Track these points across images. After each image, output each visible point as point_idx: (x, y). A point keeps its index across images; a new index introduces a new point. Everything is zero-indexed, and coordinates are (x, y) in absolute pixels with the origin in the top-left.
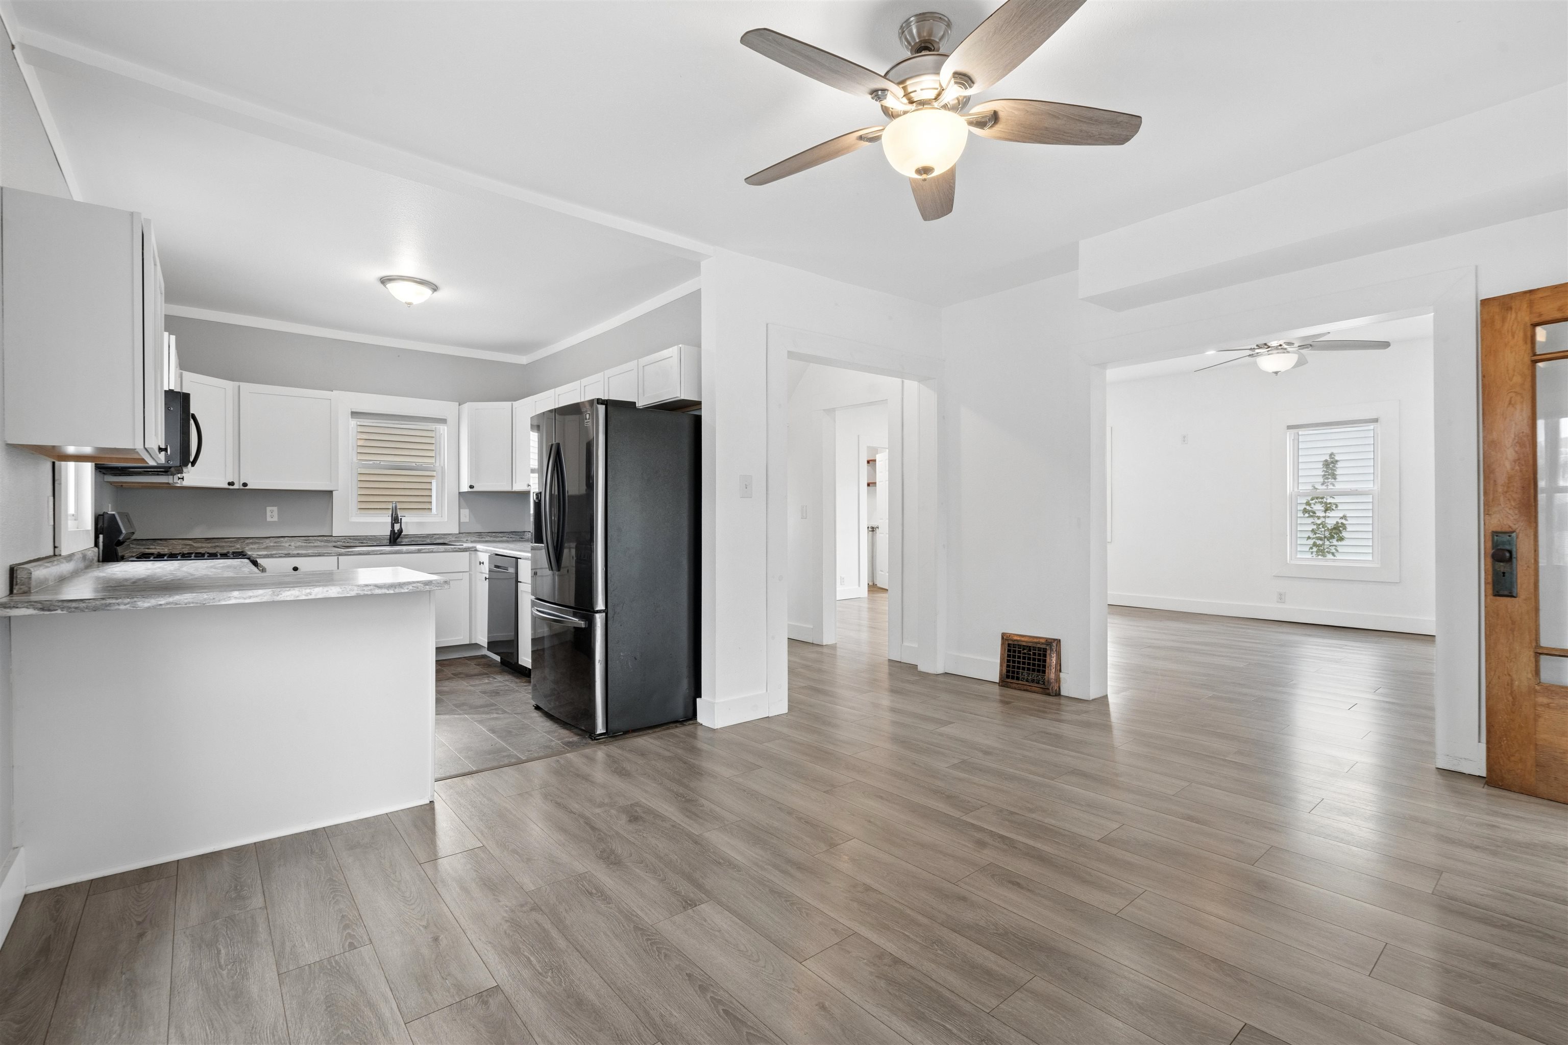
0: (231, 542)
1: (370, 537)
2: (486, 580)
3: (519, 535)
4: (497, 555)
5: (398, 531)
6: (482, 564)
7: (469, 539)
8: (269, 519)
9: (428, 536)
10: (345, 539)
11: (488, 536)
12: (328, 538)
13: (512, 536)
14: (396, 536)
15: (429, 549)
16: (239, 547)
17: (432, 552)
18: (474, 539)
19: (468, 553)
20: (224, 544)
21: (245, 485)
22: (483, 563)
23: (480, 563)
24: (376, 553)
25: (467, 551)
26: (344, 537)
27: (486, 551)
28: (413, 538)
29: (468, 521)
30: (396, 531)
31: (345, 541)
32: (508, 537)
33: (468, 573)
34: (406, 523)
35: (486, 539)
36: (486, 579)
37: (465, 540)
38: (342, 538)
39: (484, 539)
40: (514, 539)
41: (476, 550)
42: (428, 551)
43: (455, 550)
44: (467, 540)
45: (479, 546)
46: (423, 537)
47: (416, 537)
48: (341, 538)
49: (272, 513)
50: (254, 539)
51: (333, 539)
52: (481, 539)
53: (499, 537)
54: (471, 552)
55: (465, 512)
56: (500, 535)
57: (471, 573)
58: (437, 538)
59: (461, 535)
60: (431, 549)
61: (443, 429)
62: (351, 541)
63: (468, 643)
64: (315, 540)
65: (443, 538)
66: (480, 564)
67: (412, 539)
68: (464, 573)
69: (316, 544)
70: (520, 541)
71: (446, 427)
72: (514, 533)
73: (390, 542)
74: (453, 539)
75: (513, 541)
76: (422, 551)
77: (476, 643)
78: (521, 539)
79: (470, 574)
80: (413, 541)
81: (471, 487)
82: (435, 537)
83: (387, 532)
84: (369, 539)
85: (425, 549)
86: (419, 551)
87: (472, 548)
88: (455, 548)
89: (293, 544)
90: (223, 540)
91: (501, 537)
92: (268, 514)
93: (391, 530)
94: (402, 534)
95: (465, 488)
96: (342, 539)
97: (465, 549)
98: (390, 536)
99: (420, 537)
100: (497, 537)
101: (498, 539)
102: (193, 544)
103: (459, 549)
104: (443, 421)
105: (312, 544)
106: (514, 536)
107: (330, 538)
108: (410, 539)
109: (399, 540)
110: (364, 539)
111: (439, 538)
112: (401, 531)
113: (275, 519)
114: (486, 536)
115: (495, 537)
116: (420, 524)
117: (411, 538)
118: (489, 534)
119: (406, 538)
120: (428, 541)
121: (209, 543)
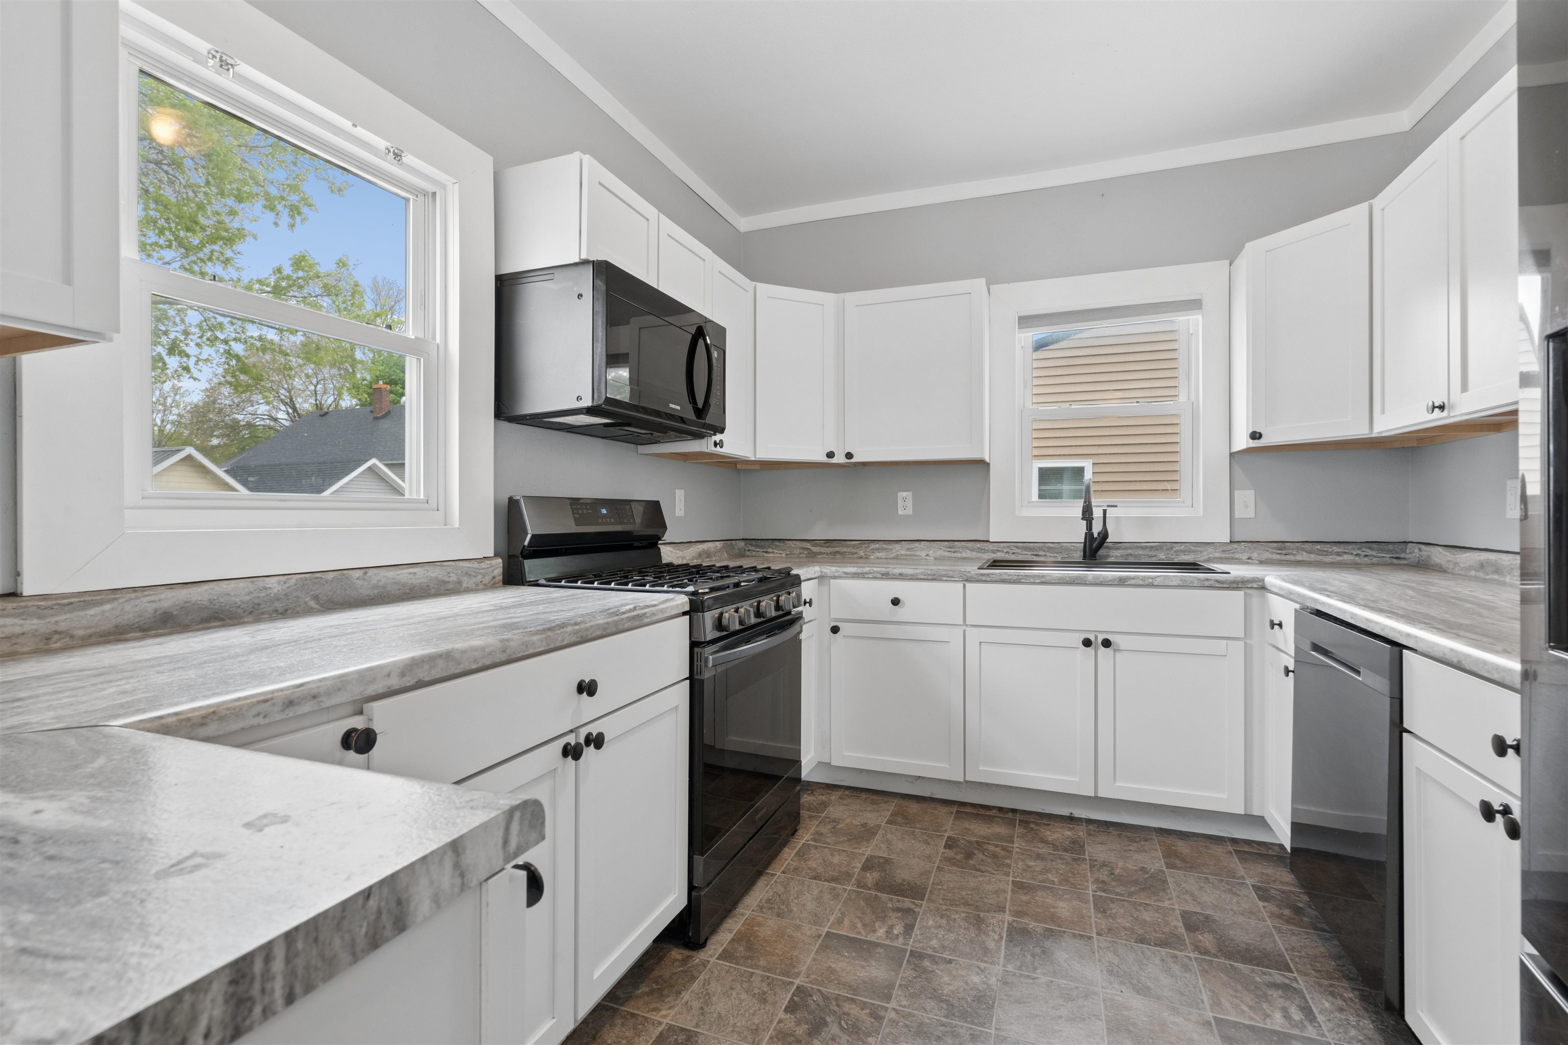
0: (854, 546)
1: (1051, 545)
2: (1287, 675)
3: (1389, 551)
4: (1319, 613)
5: (1099, 534)
6: (1276, 627)
7: (1254, 555)
8: (900, 512)
9: (1161, 546)
10: (1008, 547)
11: (1303, 550)
12: (982, 544)
13: (1370, 552)
14: (1094, 545)
15: (1144, 579)
16: (863, 554)
17: (1151, 585)
18: (1266, 555)
19: (1240, 594)
20: (845, 550)
21: (849, 455)
22: (1280, 625)
23: (1272, 625)
24: (1032, 580)
25: (1238, 588)
26: (1008, 544)
27: (1288, 596)
28: (1131, 548)
29: (1252, 515)
30: (1096, 535)
31: (1008, 550)
32: (1357, 555)
33: (1242, 643)
34: (1117, 519)
35: (1299, 558)
36: (1287, 671)
37: (1244, 557)
38: (1004, 544)
39: (1291, 558)
40: (1375, 560)
41: (1263, 588)
42: (1141, 582)
43: (1207, 583)
44: (1249, 558)
45: (1273, 578)
46: (1152, 547)
47: (1137, 548)
48: (1002, 545)
49: (905, 502)
50: (880, 543)
51: (991, 547)
52: (1284, 558)
53: (1331, 553)
54: (1248, 591)
55: (1246, 499)
56: (1335, 549)
57: (1248, 642)
58: (1181, 551)
59: (1236, 546)
60: (1149, 578)
61: (1192, 321)
62: (1019, 551)
63: (1241, 811)
64: (963, 547)
65: (1194, 551)
66: (1272, 628)
67: (1129, 551)
68: (1229, 642)
69: (964, 555)
70: (1392, 564)
71: (1200, 317)
72: (1374, 546)
73: (1085, 556)
74: (1217, 555)
75: (1373, 564)
76: (1129, 582)
77: (1263, 817)
78: (1395, 561)
79: (1245, 643)
80: (1131, 555)
81: (1256, 436)
82: (1177, 547)
83: (1077, 534)
84: (1049, 548)
85: (1134, 578)
86: (1122, 582)
87: (1254, 580)
88: (1207, 580)
89: (931, 553)
90: (844, 543)
91: (1338, 554)
92: (900, 503)
93: (1086, 533)
94: (1108, 540)
95: (1242, 442)
96: (1004, 547)
97: (1234, 582)
98: (1085, 543)
99: (1143, 548)
100: (1327, 553)
101: (1328, 559)
102: (811, 548)
103: (1217, 581)
104: (1195, 305)
105: (958, 555)
106: (1374, 553)
107: (986, 544)
108: (1125, 552)
109: (1102, 552)
110: (1041, 549)
111: (1184, 551)
112: (1104, 535)
113: (909, 511)
114: (1298, 549)
115: (1320, 552)
116: (1145, 521)
117: (1126, 548)
118: (1306, 546)
119: (1117, 549)
120: (1162, 557)
121: (828, 547)
